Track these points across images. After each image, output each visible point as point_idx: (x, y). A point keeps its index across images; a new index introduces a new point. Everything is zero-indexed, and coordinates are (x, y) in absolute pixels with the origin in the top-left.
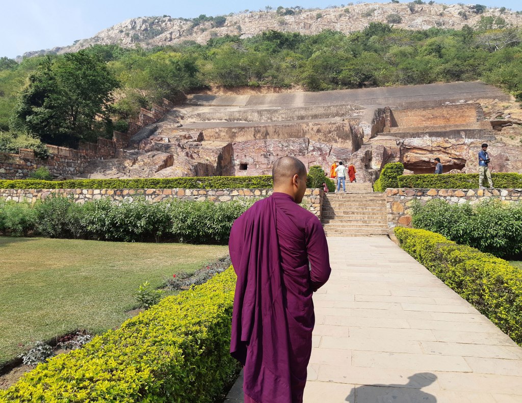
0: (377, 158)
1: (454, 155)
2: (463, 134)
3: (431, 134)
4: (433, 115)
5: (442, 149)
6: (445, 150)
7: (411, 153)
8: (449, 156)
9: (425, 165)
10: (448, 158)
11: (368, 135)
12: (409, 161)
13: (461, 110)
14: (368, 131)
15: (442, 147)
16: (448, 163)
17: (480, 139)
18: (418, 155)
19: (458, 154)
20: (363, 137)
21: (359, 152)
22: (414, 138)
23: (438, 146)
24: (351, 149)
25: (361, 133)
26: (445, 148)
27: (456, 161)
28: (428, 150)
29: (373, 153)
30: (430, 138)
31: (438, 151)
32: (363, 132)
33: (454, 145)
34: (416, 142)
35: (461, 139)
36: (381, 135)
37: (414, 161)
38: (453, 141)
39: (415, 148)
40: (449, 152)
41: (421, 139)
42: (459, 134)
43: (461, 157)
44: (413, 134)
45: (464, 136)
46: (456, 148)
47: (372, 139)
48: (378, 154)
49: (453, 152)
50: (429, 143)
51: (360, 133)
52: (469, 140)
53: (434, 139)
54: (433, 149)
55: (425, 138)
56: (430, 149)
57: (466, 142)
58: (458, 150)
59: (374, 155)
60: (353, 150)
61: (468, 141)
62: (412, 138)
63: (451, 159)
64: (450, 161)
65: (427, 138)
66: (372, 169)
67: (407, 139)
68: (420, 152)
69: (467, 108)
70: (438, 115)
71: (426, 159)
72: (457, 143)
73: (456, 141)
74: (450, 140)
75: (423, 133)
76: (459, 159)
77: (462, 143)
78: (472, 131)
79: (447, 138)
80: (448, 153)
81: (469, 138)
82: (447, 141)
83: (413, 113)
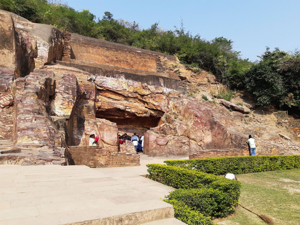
0: (66, 96)
1: (152, 105)
2: (161, 81)
3: (128, 76)
4: (117, 58)
5: (139, 97)
6: (142, 99)
7: (103, 97)
8: (146, 105)
9: (118, 115)
10: (144, 108)
11: (42, 58)
12: (99, 108)
13: (143, 59)
14: (43, 51)
15: (139, 94)
16: (145, 115)
17: (176, 89)
18: (111, 101)
19: (156, 104)
20: (36, 57)
21: (30, 77)
22: (107, 76)
23: (134, 92)
24: (14, 70)
25: (34, 48)
26: (142, 96)
27: (153, 112)
28: (123, 96)
29: (58, 85)
30: (127, 81)
31: (134, 98)
32: (36, 48)
33: (153, 93)
34: (110, 82)
35: (160, 87)
36: (61, 64)
37: (106, 108)
38: (152, 88)
39: (108, 90)
40: (147, 100)
41: (116, 79)
42: (159, 81)
43: (159, 109)
44: (106, 72)
45: (162, 84)
46: (155, 97)
47: (48, 66)
48: (67, 89)
49: (151, 101)
50: (125, 86)
51: (31, 48)
52: (168, 89)
53: (131, 82)
54: (130, 95)
55: (120, 80)
56: (126, 94)
57: (165, 91)
58: (157, 100)
59: (60, 88)
60: (16, 71)
61: (166, 90)
62: (105, 77)
63: (147, 109)
64: (146, 112)
65: (122, 79)
66: (54, 115)
67: (99, 77)
68: (113, 96)
69: (149, 59)
70: (122, 59)
71: (122, 107)
72: (156, 91)
73: (156, 88)
74: (149, 86)
75: (118, 73)
76: (157, 110)
77: (161, 92)
78: (169, 80)
79: (146, 84)
80: (144, 102)
81: (167, 87)
82: (146, 87)
83: (95, 50)
